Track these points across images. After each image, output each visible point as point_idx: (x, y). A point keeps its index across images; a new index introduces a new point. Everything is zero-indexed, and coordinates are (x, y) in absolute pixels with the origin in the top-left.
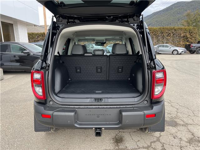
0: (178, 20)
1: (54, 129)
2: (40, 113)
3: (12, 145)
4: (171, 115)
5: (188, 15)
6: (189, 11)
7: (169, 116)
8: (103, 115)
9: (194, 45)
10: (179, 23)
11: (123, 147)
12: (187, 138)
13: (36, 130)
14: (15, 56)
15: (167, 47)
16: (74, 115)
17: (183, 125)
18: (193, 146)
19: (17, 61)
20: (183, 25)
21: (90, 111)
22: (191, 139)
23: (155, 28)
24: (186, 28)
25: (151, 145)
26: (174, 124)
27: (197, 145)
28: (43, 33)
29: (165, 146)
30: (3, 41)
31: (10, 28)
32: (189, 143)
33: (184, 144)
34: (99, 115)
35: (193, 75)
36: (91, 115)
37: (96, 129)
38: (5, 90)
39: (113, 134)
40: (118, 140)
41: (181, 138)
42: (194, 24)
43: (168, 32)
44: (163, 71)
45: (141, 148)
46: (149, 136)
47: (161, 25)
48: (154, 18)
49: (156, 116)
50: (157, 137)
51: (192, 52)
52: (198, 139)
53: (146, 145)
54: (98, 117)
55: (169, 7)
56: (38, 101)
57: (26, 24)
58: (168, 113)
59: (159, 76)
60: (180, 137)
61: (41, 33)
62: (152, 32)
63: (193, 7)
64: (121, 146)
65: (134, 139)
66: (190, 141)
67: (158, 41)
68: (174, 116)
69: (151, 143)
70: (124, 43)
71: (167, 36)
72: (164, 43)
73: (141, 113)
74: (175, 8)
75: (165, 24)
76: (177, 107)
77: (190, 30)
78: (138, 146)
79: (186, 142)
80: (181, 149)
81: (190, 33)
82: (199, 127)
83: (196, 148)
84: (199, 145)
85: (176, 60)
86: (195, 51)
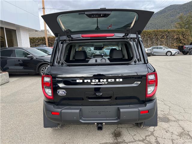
0: (172, 23)
1: (60, 125)
2: (50, 111)
3: (24, 140)
4: (164, 113)
5: (181, 18)
6: (182, 14)
7: (162, 113)
8: (104, 112)
9: (186, 46)
10: (172, 25)
11: (121, 140)
12: (178, 133)
13: (45, 126)
14: (19, 61)
15: (161, 48)
16: (79, 112)
17: (174, 121)
18: (183, 139)
19: (21, 65)
20: (176, 27)
21: (93, 109)
22: (182, 133)
23: (149, 31)
24: (178, 30)
25: (146, 138)
26: (166, 120)
27: (186, 138)
28: (44, 37)
29: (158, 139)
30: (7, 47)
31: (13, 34)
32: (180, 136)
33: (175, 137)
34: (100, 112)
36: (93, 112)
37: (98, 123)
38: (12, 92)
39: (112, 129)
40: (117, 135)
41: (172, 133)
42: (187, 26)
43: (162, 34)
44: (154, 73)
45: (137, 141)
46: (144, 131)
47: (155, 27)
49: (149, 112)
51: (185, 53)
53: (142, 139)
54: (100, 113)
55: (162, 10)
56: (48, 101)
57: (28, 30)
58: (161, 111)
59: (151, 78)
60: (171, 131)
61: (41, 38)
62: (147, 35)
63: (185, 10)
64: (120, 140)
65: (131, 133)
66: (181, 135)
67: (152, 43)
68: (166, 113)
69: (146, 136)
70: (120, 49)
71: (161, 38)
72: (158, 45)
73: (136, 110)
74: (168, 10)
75: (159, 27)
76: (170, 105)
77: (182, 32)
78: (134, 139)
79: (177, 135)
80: (173, 142)
81: (183, 35)
82: (189, 123)
83: (186, 141)
84: (188, 138)
85: (169, 61)
86: (188, 52)
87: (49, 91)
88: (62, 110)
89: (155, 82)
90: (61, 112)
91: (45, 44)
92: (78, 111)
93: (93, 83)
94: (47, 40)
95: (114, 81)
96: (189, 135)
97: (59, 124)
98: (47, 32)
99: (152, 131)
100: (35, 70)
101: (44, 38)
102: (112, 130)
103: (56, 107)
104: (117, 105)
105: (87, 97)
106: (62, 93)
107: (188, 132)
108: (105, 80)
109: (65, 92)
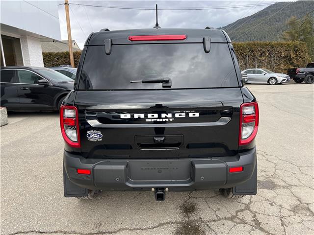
0: (278, 32)
1: (93, 194)
2: (75, 168)
3: (30, 217)
4: (266, 173)
5: (292, 23)
6: (294, 17)
7: (264, 174)
8: (167, 168)
9: (302, 70)
10: (278, 36)
11: (196, 218)
12: (290, 206)
13: (67, 194)
14: (24, 89)
15: (260, 72)
16: (125, 169)
17: (283, 187)
18: (299, 216)
19: (28, 96)
20: (285, 39)
21: (148, 163)
22: (297, 206)
23: (240, 43)
24: (289, 43)
25: (237, 215)
26: (271, 186)
27: (304, 215)
29: (257, 216)
30: (5, 66)
31: (15, 45)
32: (294, 211)
33: (285, 212)
34: (161, 168)
35: (300, 115)
36: (149, 169)
37: (157, 189)
38: (12, 140)
39: (180, 200)
40: (189, 209)
41: (281, 206)
42: (302, 37)
43: (261, 50)
44: (254, 104)
45: (222, 219)
46: (233, 203)
47: (250, 38)
48: (238, 29)
49: (244, 169)
50: (246, 204)
51: (298, 80)
52: (307, 206)
53: (230, 216)
54: (160, 172)
55: (262, 11)
56: (70, 150)
57: (41, 39)
58: (262, 171)
59: (248, 112)
60: (279, 203)
61: (62, 53)
63: (299, 10)
64: (193, 217)
65: (211, 207)
66: (295, 210)
67: (245, 64)
68: (270, 175)
69: (237, 212)
71: (260, 56)
72: (254, 67)
73: (222, 165)
74: (271, 12)
75: (256, 38)
76: (276, 162)
77: (295, 46)
78: (217, 216)
79: (289, 210)
80: (282, 221)
81: (296, 51)
82: (308, 190)
83: (304, 219)
84: (308, 215)
85: (273, 93)
86: (303, 78)
87: (73, 133)
88: (94, 166)
89: (255, 119)
90: (93, 169)
91: (70, 64)
92: (123, 167)
93: (150, 120)
94: (72, 57)
95: (184, 116)
96: (309, 210)
97: (90, 191)
98: (73, 44)
99: (247, 203)
100: (52, 104)
101: (68, 54)
102: (181, 202)
103: (85, 160)
104: (189, 157)
105: (138, 144)
106: (96, 136)
107: (307, 204)
108: (170, 115)
109: (100, 136)
